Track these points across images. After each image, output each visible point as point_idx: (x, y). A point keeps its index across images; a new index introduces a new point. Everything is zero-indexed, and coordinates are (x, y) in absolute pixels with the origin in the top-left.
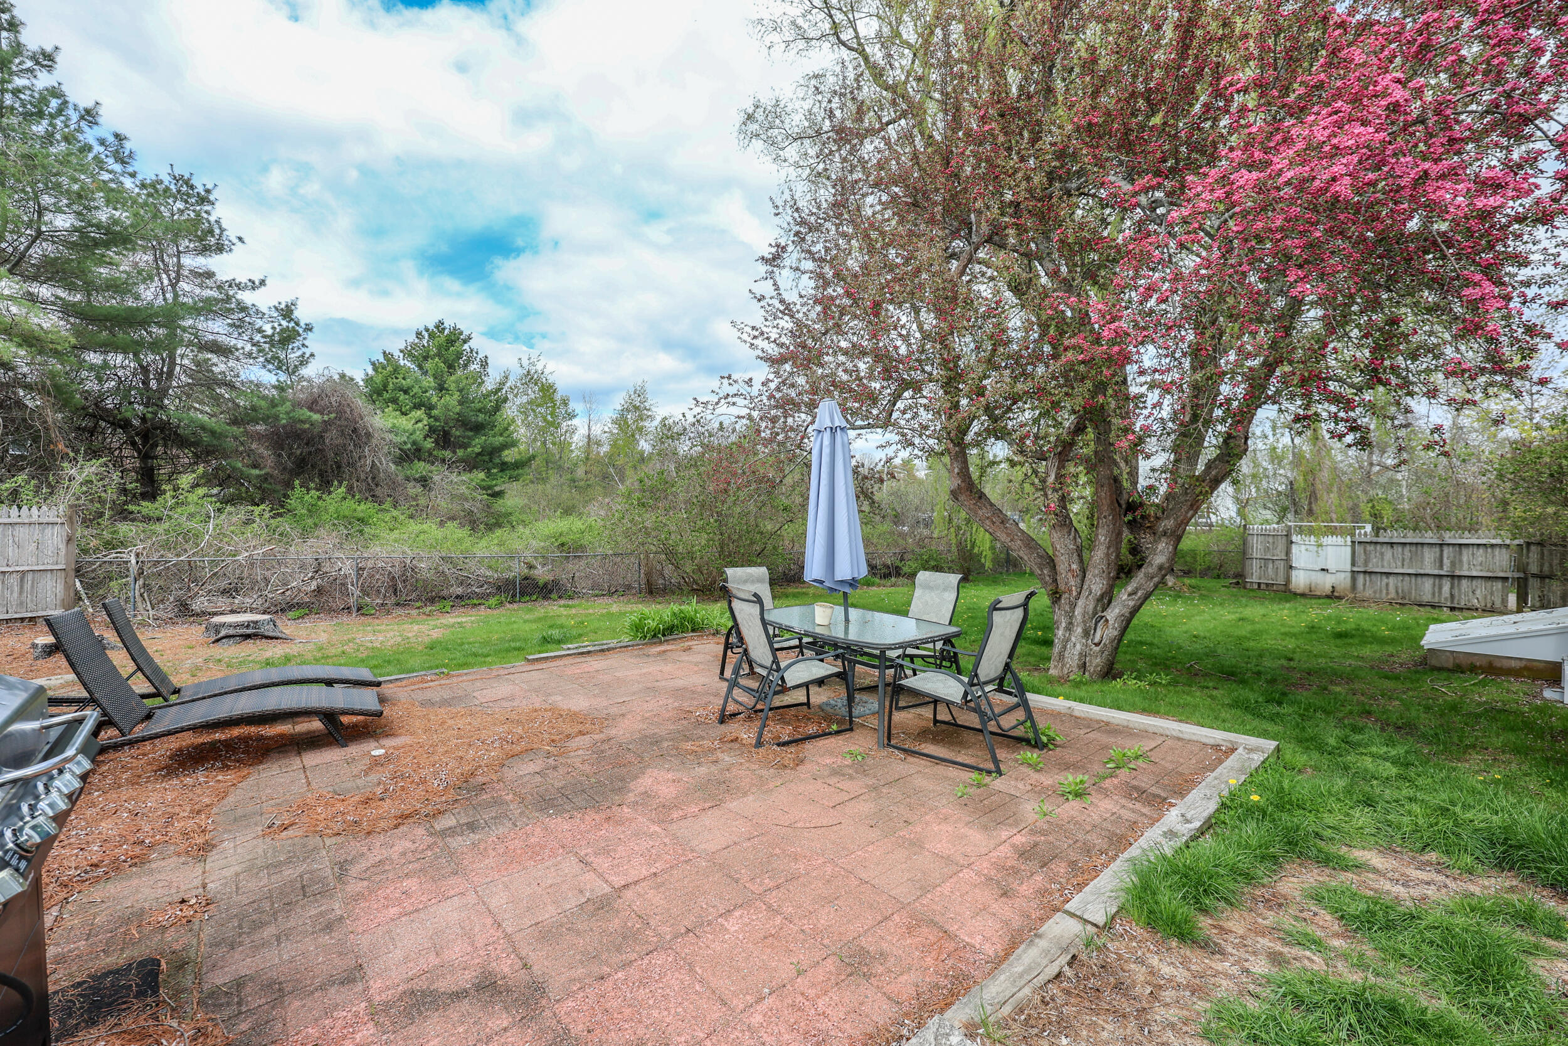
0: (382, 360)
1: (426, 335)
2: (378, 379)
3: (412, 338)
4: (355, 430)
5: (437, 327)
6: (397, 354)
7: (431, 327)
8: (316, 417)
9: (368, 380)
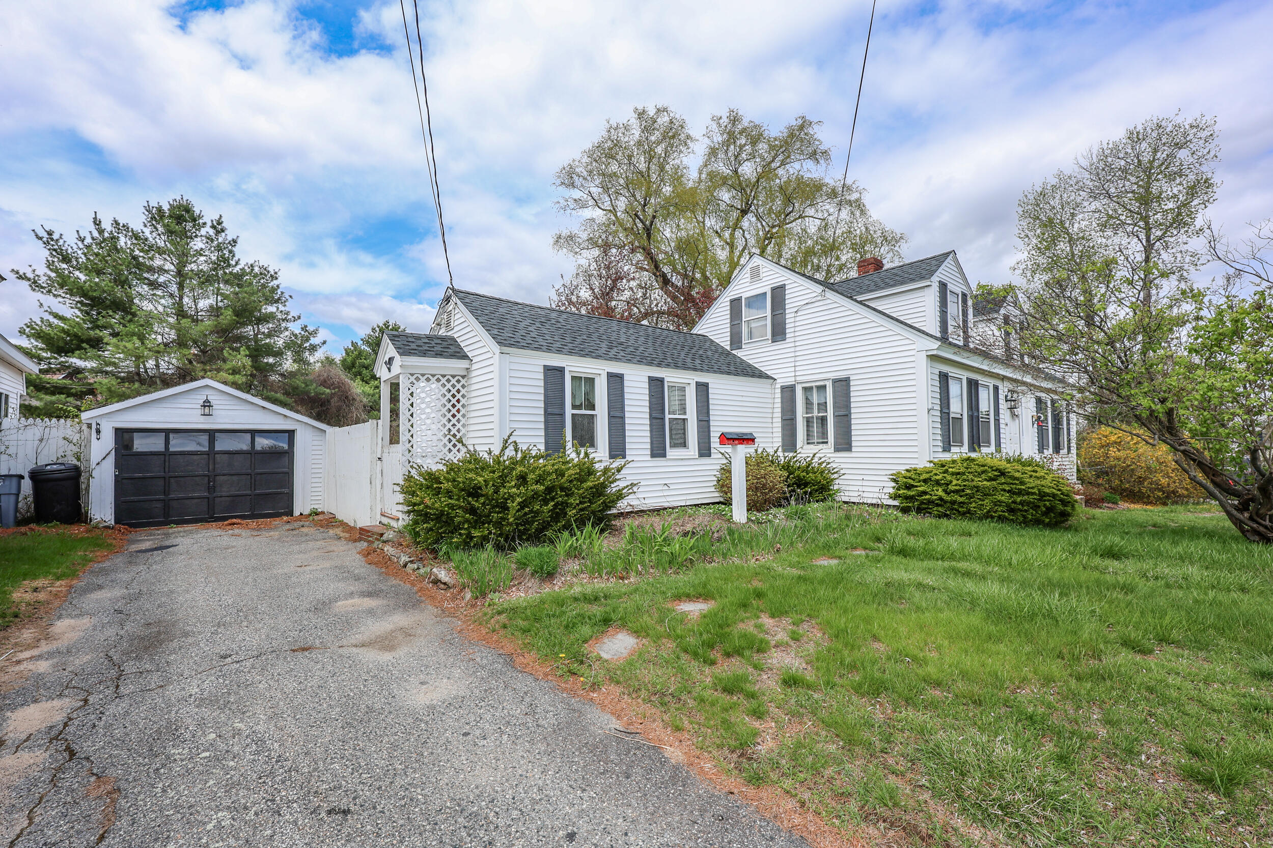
0: (350, 347)
1: (377, 329)
2: (349, 360)
3: (369, 331)
4: (347, 397)
5: (385, 325)
6: (360, 343)
7: (381, 325)
8: (328, 391)
9: (344, 361)
